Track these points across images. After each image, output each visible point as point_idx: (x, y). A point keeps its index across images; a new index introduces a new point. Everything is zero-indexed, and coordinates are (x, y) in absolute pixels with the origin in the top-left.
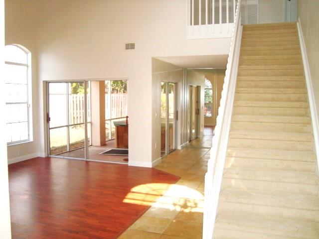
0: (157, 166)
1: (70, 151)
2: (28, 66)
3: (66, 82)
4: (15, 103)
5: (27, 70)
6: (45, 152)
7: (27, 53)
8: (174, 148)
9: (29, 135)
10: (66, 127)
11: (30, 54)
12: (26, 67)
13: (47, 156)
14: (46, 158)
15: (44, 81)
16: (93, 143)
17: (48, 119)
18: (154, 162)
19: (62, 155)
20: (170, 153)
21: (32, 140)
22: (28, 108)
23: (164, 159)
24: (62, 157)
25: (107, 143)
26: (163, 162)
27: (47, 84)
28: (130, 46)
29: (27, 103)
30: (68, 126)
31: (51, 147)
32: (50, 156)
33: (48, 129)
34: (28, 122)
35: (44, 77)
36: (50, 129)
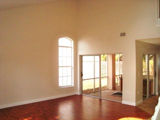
0: (139, 105)
1: (95, 92)
2: (72, 48)
3: (93, 56)
4: (65, 67)
5: (72, 50)
6: (80, 92)
7: (71, 41)
8: (153, 94)
9: (72, 83)
10: (93, 79)
11: (73, 42)
12: (71, 48)
13: (80, 94)
14: (80, 95)
15: (80, 55)
16: (108, 88)
17: (82, 75)
18: (137, 102)
19: (88, 94)
20: (150, 97)
21: (73, 85)
22: (72, 69)
23: (145, 101)
24: (88, 95)
25: (116, 88)
26: (143, 103)
27: (81, 57)
28: (123, 34)
29: (71, 66)
30: (94, 79)
31: (83, 90)
32: (82, 94)
33: (81, 80)
34: (72, 76)
35: (80, 53)
36: (83, 80)
